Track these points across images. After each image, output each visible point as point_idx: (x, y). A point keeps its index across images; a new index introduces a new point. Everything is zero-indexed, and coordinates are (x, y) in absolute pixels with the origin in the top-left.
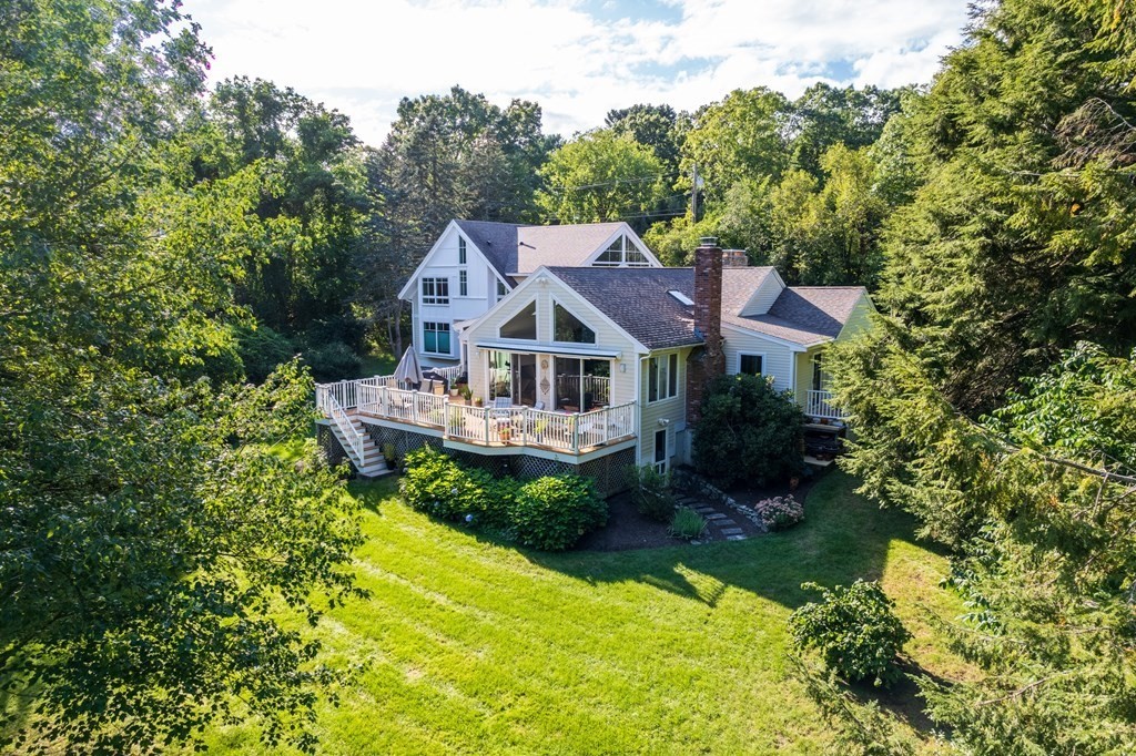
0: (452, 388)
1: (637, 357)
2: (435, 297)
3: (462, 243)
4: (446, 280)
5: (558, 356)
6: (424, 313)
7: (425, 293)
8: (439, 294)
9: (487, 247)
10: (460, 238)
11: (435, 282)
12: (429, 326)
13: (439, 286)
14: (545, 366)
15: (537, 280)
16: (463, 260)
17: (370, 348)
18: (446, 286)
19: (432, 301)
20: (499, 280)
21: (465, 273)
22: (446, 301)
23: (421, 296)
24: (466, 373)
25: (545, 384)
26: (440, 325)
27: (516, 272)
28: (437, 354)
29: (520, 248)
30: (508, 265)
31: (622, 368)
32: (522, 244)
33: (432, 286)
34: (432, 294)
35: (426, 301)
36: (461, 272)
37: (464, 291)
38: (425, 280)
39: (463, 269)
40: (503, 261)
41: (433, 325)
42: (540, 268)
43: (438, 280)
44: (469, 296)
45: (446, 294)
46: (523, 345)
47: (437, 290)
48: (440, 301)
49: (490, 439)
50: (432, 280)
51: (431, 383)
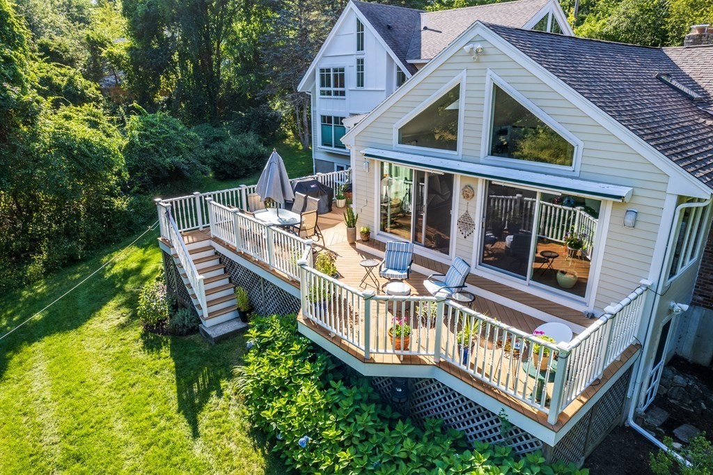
0: (339, 198)
1: (670, 202)
2: (332, 89)
3: (360, 26)
4: (342, 70)
5: (495, 182)
6: (322, 106)
7: (322, 85)
8: (336, 86)
9: (387, 31)
10: (358, 21)
11: (332, 73)
12: (326, 120)
13: (336, 76)
14: (468, 193)
15: (467, 48)
16: (360, 46)
17: (286, 137)
18: (342, 76)
19: (329, 93)
20: (399, 69)
21: (362, 61)
22: (343, 93)
23: (318, 89)
24: (350, 185)
25: (466, 223)
26: (336, 118)
27: (419, 58)
28: (333, 149)
29: (424, 33)
30: (410, 51)
31: (630, 219)
32: (425, 28)
33: (329, 76)
34: (329, 85)
35: (323, 93)
36: (358, 60)
37: (360, 82)
38: (322, 70)
39: (360, 57)
40: (404, 46)
41: (330, 118)
42: (473, 27)
43: (335, 70)
44: (366, 87)
45: (342, 85)
46: (434, 159)
47: (334, 80)
48: (336, 93)
49: (372, 348)
50: (328, 70)
51: (306, 198)
